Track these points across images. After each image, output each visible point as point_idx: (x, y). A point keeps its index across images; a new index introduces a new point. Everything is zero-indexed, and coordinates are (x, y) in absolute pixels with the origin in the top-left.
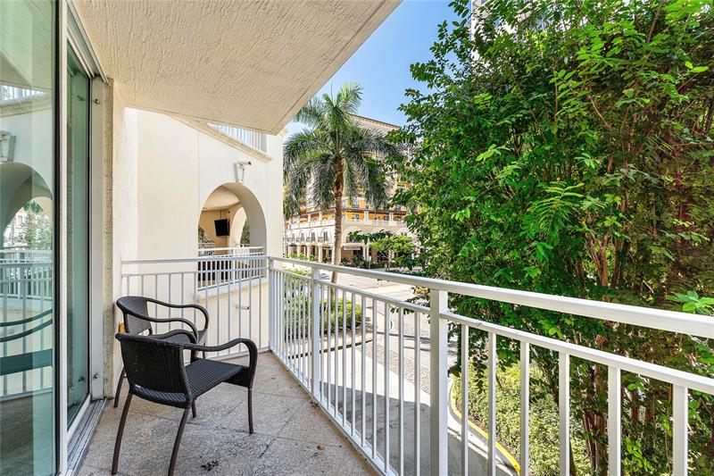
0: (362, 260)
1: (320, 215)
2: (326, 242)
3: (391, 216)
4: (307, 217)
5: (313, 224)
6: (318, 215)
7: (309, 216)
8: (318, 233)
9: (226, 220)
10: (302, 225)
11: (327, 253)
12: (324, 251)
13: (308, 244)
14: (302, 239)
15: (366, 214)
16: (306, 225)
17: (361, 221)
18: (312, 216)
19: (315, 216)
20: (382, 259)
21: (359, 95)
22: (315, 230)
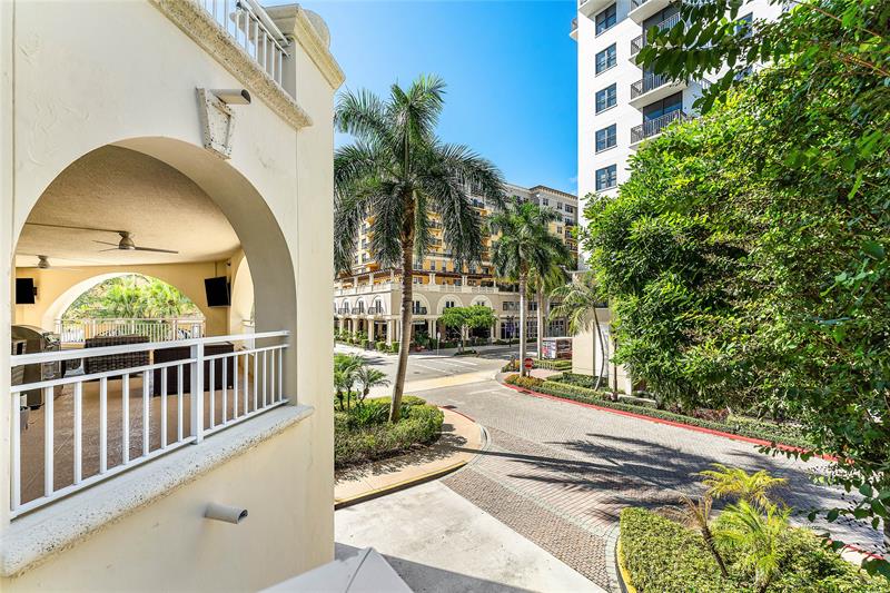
0: (427, 338)
1: (371, 278)
2: (379, 314)
3: (464, 280)
4: (352, 281)
5: (360, 291)
6: (367, 278)
7: (356, 279)
8: (368, 302)
9: (224, 278)
10: (345, 292)
11: (380, 328)
12: (376, 326)
13: (354, 317)
14: (346, 309)
15: (432, 278)
16: (353, 291)
17: (425, 287)
18: (360, 279)
19: (363, 279)
20: (452, 336)
21: (440, 95)
22: (364, 299)
